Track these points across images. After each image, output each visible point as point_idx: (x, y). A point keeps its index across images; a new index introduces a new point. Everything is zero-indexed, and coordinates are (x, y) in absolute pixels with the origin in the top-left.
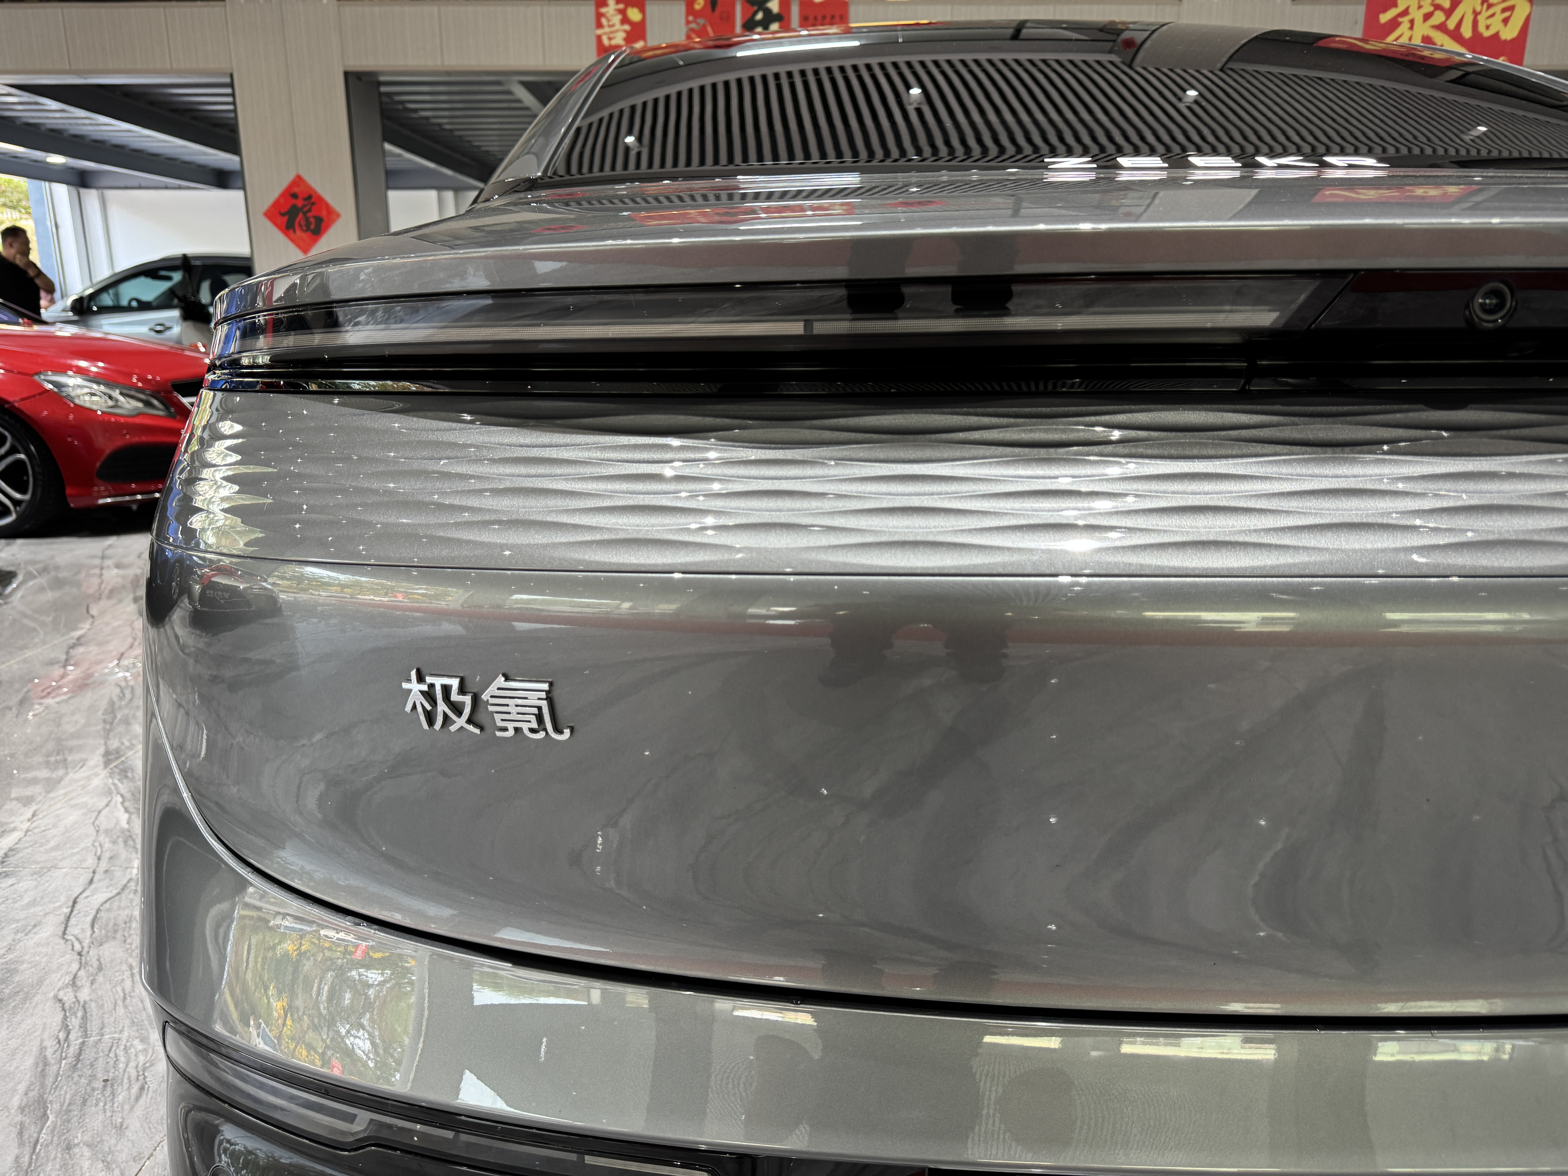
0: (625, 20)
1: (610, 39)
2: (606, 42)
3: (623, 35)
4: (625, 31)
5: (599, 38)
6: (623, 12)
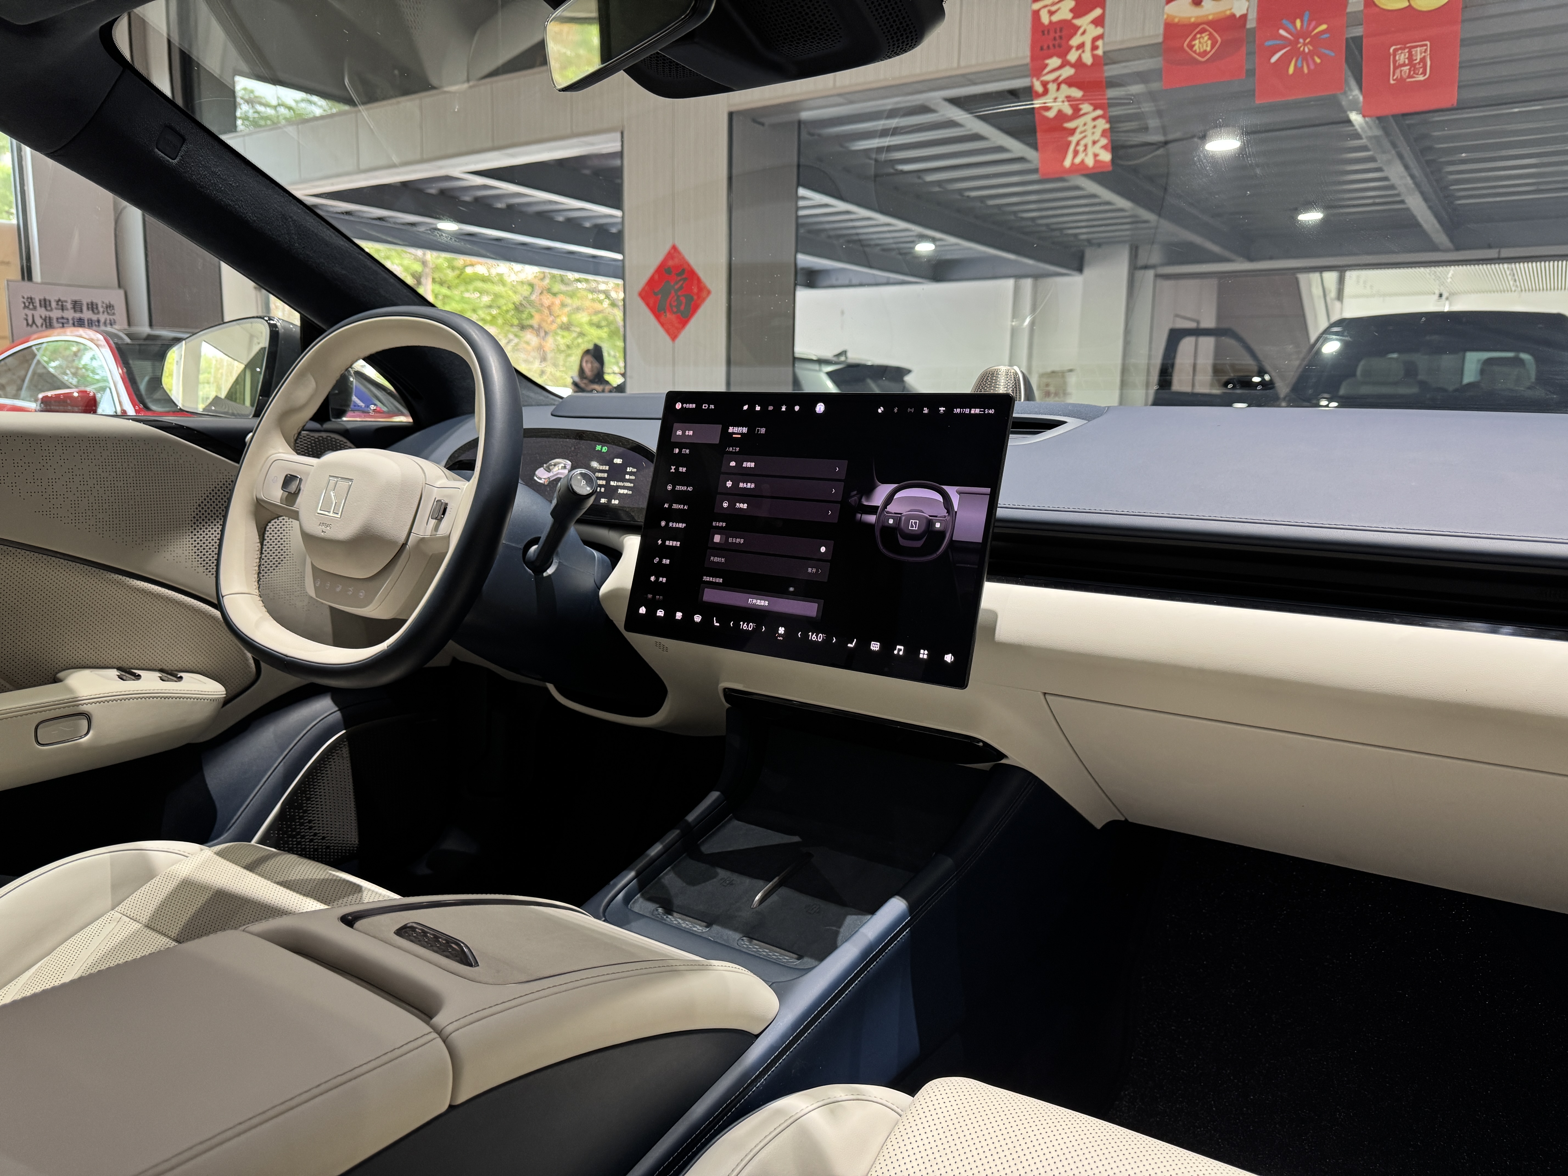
1: (1051, 13)
2: (1045, 19)
5: (1036, 14)
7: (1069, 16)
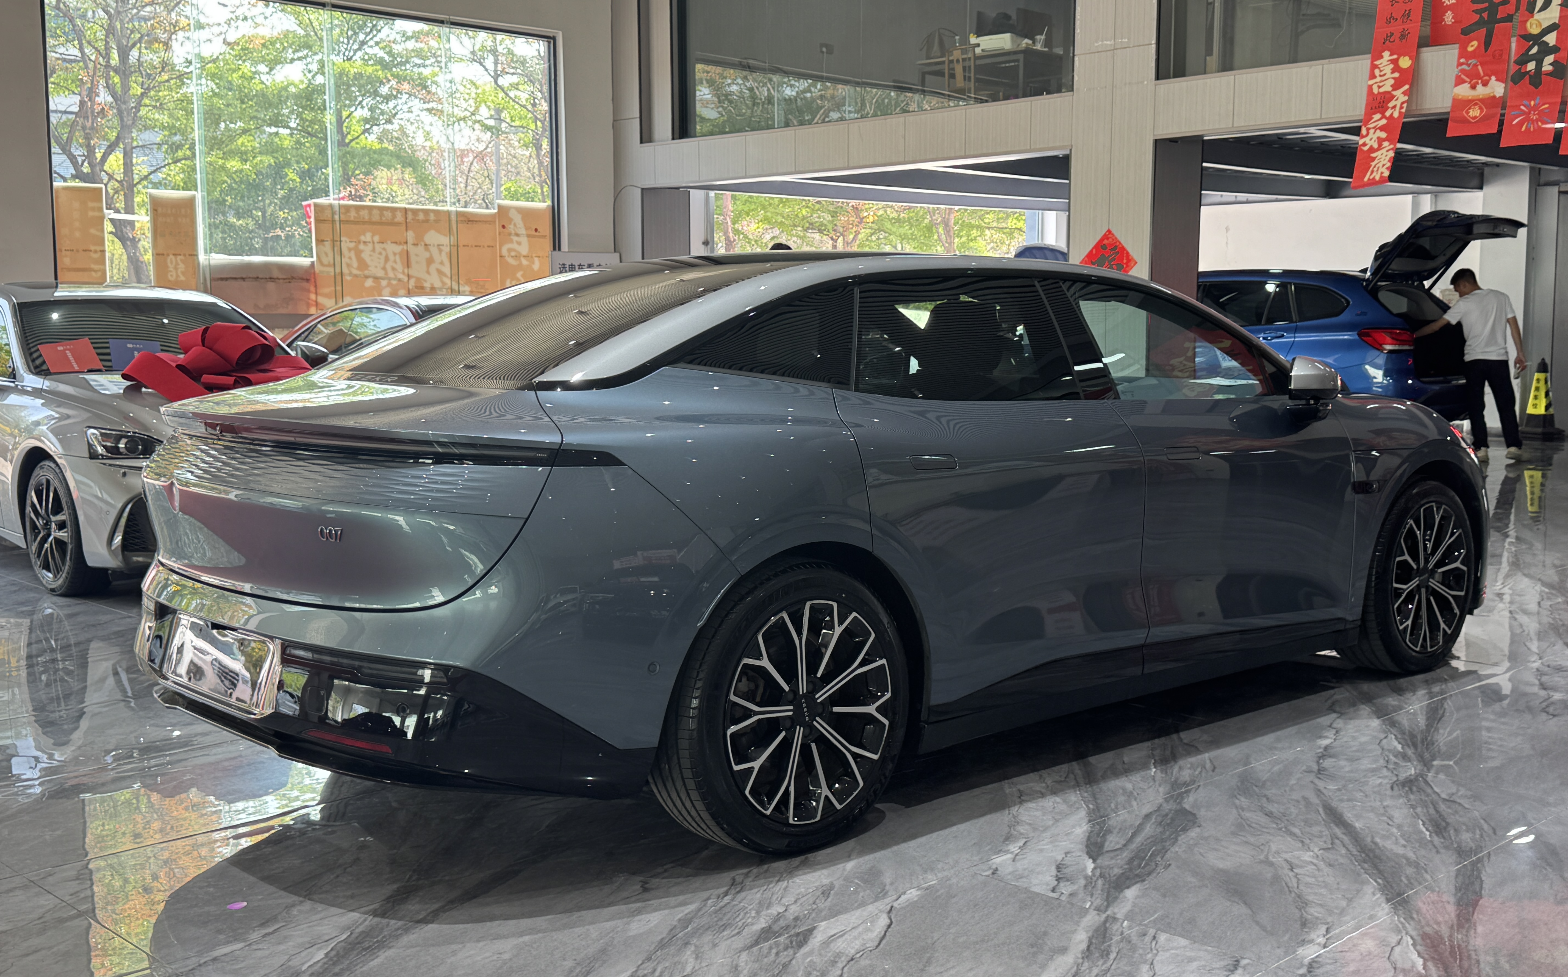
0: (1396, 68)
1: (1379, 87)
2: (1375, 91)
3: (1392, 82)
4: (1393, 78)
5: (1370, 87)
6: (1395, 62)
7: (1390, 89)
